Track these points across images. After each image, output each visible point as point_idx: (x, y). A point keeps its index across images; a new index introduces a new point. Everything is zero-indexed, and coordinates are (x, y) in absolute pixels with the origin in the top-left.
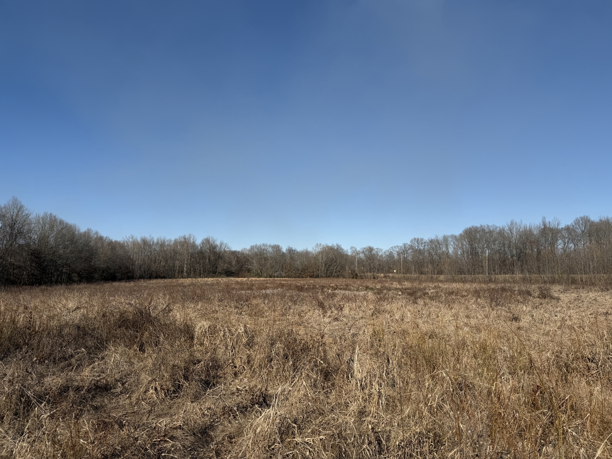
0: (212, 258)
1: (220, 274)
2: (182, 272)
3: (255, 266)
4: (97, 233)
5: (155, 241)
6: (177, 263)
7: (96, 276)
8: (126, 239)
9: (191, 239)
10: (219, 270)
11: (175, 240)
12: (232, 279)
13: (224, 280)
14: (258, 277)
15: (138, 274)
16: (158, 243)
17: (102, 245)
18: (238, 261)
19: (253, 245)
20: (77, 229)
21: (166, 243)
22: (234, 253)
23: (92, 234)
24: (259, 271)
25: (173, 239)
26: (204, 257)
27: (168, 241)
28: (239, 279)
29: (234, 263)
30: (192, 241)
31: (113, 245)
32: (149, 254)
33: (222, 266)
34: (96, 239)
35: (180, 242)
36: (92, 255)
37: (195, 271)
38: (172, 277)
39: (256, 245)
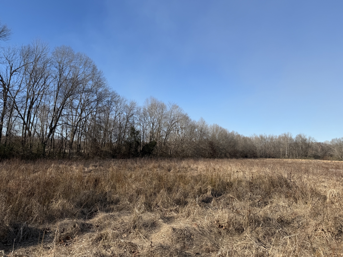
0: (304, 147)
1: (310, 157)
2: (285, 155)
3: (336, 152)
4: (237, 133)
5: (268, 137)
6: (281, 150)
7: (238, 155)
8: (251, 136)
9: (289, 135)
10: (309, 154)
11: (279, 136)
12: (319, 160)
13: (314, 161)
14: (339, 161)
15: (259, 154)
16: (269, 138)
17: (240, 139)
18: (323, 149)
19: (333, 138)
20: (228, 131)
21: (274, 138)
22: (319, 144)
23: (235, 134)
24: (340, 157)
25: (278, 136)
26: (298, 146)
27: (275, 136)
28: (325, 161)
29: (319, 150)
30: (290, 137)
31: (245, 139)
32: (264, 144)
33: (310, 152)
34: (237, 136)
35: (283, 137)
36: (235, 144)
37: (293, 155)
38: (279, 157)
39: (336, 139)
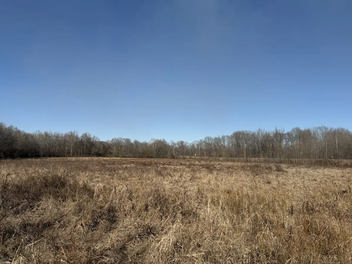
0: (88, 145)
1: (93, 155)
2: (69, 153)
3: (114, 151)
4: (16, 128)
5: (53, 134)
6: (66, 148)
7: (15, 154)
8: (34, 132)
9: (75, 134)
10: (92, 152)
11: (65, 134)
12: (101, 158)
13: (96, 158)
14: (116, 157)
15: (42, 153)
16: (55, 136)
17: (20, 136)
18: (104, 148)
19: (113, 138)
20: (4, 125)
21: (60, 136)
22: (102, 143)
23: (13, 129)
24: (117, 154)
25: (64, 133)
26: (83, 145)
27: (61, 134)
28: (105, 158)
29: (101, 148)
30: (76, 135)
31: (27, 136)
32: (49, 142)
33: (94, 150)
34: (16, 131)
35: (69, 135)
36: (13, 142)
37: (77, 153)
38: (63, 156)
39: (116, 138)
